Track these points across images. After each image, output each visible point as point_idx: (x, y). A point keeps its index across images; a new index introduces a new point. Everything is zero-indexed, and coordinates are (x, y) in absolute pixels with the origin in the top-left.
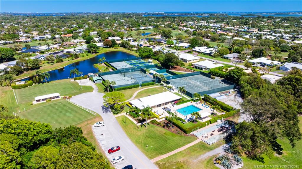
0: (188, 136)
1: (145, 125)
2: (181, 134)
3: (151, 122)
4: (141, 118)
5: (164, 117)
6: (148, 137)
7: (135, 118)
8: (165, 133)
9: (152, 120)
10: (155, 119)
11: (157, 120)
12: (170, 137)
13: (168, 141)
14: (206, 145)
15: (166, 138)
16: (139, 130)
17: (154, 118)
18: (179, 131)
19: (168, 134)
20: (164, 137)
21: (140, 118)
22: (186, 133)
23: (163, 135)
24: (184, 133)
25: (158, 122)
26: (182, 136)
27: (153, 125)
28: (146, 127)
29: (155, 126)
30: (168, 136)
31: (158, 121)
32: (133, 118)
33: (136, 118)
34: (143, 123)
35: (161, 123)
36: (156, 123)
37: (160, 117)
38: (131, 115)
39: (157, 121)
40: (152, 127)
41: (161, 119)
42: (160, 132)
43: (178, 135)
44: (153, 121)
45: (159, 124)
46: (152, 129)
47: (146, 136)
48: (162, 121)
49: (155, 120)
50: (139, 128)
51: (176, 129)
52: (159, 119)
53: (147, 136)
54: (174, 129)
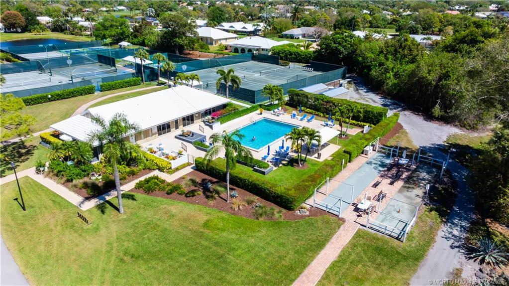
0: (302, 217)
1: (115, 202)
2: (273, 214)
3: (139, 186)
4: (97, 179)
5: (189, 164)
6: (133, 256)
7: (72, 181)
8: (206, 225)
9: (143, 178)
10: (156, 173)
11: (163, 176)
12: (234, 237)
13: (230, 258)
14: (387, 242)
15: (217, 244)
16: (87, 231)
17: (150, 170)
18: (258, 204)
19: (221, 225)
20: (206, 243)
21: (93, 178)
22: (289, 208)
23: (201, 235)
24: (284, 210)
25: (169, 184)
26: (277, 224)
27: (149, 198)
28: (118, 210)
29: (159, 199)
30: (225, 234)
31: (169, 178)
32: (63, 184)
33: (78, 182)
34: (108, 198)
35: (183, 184)
36: (163, 189)
37: (175, 164)
38: (55, 171)
39: (163, 182)
40: (147, 206)
41: (177, 169)
42: (185, 220)
43: (261, 219)
44: (147, 181)
45: (173, 190)
46: (148, 214)
47: (121, 254)
48: (183, 178)
49: (157, 178)
50: (86, 221)
51: (246, 198)
52: (170, 171)
53: (126, 253)
54: (239, 199)
